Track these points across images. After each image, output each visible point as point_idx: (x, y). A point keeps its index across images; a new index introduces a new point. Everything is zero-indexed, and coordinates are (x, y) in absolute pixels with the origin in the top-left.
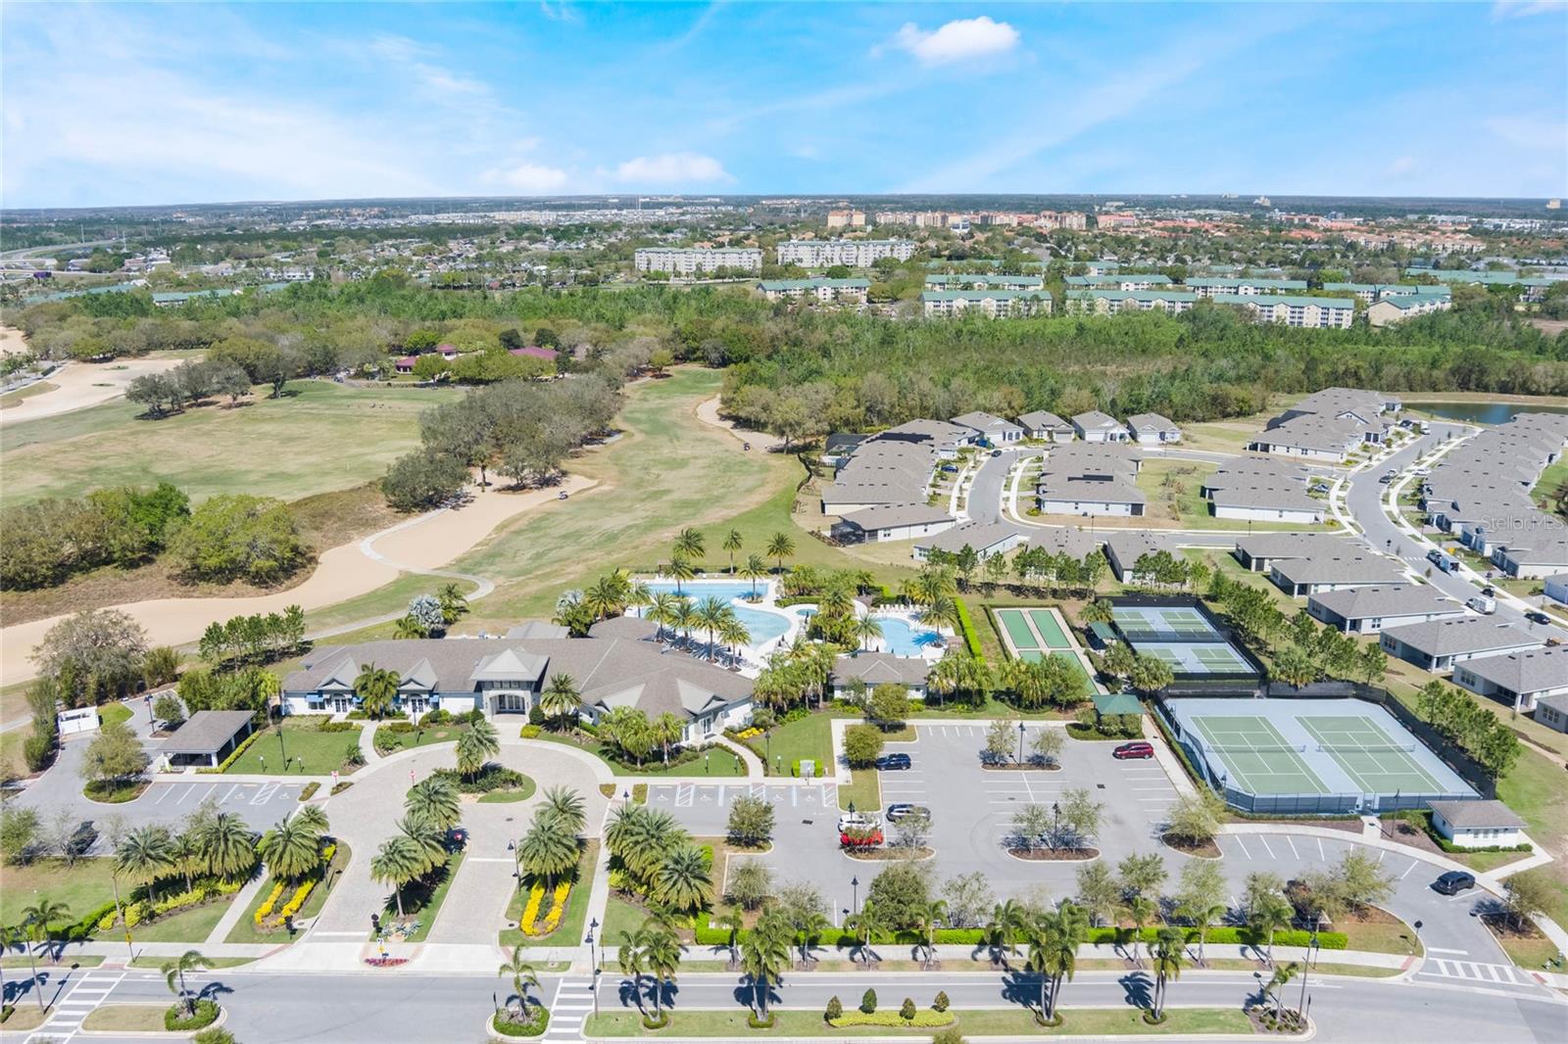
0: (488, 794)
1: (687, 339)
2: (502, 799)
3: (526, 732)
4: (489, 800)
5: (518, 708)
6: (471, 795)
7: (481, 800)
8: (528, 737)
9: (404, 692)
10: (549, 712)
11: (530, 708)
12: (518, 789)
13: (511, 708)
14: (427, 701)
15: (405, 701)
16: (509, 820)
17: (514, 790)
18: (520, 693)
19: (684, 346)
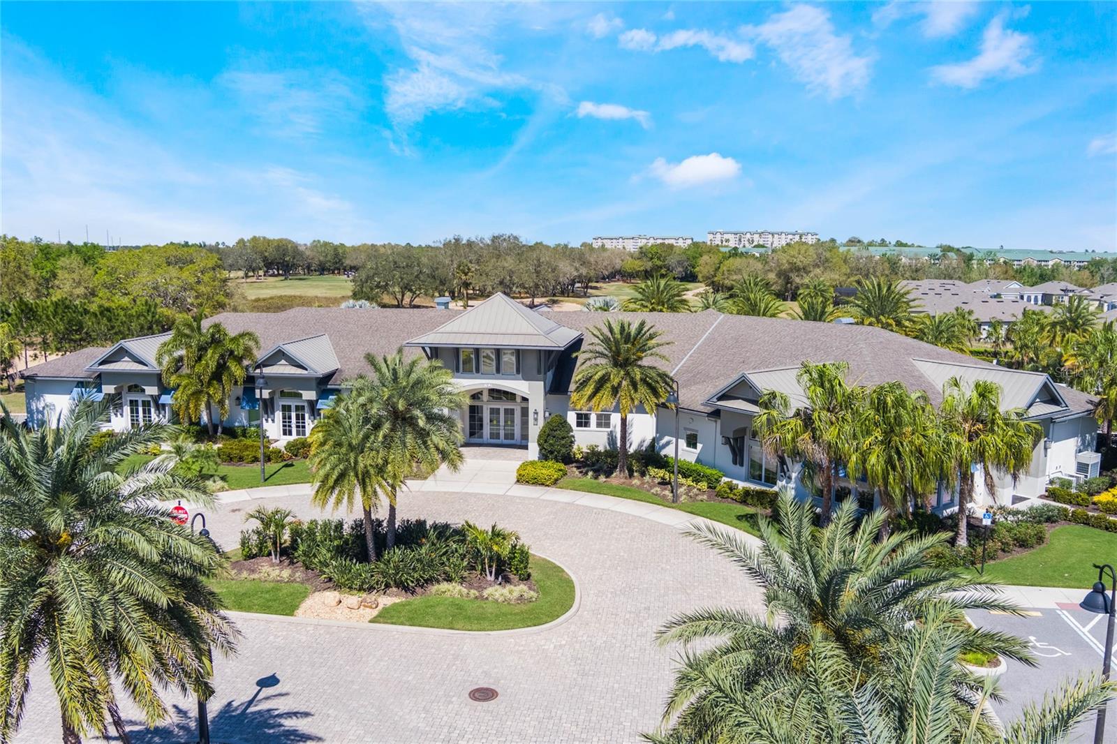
0: (417, 600)
1: (652, 259)
2: (458, 617)
3: (531, 472)
4: (414, 619)
5: (510, 436)
6: (352, 599)
7: (384, 616)
8: (536, 482)
9: (269, 381)
10: (588, 439)
11: (541, 423)
12: (517, 590)
13: (495, 435)
14: (313, 408)
15: (269, 406)
16: (484, 694)
17: (497, 592)
18: (519, 386)
19: (650, 264)
